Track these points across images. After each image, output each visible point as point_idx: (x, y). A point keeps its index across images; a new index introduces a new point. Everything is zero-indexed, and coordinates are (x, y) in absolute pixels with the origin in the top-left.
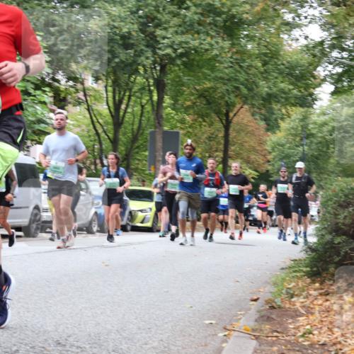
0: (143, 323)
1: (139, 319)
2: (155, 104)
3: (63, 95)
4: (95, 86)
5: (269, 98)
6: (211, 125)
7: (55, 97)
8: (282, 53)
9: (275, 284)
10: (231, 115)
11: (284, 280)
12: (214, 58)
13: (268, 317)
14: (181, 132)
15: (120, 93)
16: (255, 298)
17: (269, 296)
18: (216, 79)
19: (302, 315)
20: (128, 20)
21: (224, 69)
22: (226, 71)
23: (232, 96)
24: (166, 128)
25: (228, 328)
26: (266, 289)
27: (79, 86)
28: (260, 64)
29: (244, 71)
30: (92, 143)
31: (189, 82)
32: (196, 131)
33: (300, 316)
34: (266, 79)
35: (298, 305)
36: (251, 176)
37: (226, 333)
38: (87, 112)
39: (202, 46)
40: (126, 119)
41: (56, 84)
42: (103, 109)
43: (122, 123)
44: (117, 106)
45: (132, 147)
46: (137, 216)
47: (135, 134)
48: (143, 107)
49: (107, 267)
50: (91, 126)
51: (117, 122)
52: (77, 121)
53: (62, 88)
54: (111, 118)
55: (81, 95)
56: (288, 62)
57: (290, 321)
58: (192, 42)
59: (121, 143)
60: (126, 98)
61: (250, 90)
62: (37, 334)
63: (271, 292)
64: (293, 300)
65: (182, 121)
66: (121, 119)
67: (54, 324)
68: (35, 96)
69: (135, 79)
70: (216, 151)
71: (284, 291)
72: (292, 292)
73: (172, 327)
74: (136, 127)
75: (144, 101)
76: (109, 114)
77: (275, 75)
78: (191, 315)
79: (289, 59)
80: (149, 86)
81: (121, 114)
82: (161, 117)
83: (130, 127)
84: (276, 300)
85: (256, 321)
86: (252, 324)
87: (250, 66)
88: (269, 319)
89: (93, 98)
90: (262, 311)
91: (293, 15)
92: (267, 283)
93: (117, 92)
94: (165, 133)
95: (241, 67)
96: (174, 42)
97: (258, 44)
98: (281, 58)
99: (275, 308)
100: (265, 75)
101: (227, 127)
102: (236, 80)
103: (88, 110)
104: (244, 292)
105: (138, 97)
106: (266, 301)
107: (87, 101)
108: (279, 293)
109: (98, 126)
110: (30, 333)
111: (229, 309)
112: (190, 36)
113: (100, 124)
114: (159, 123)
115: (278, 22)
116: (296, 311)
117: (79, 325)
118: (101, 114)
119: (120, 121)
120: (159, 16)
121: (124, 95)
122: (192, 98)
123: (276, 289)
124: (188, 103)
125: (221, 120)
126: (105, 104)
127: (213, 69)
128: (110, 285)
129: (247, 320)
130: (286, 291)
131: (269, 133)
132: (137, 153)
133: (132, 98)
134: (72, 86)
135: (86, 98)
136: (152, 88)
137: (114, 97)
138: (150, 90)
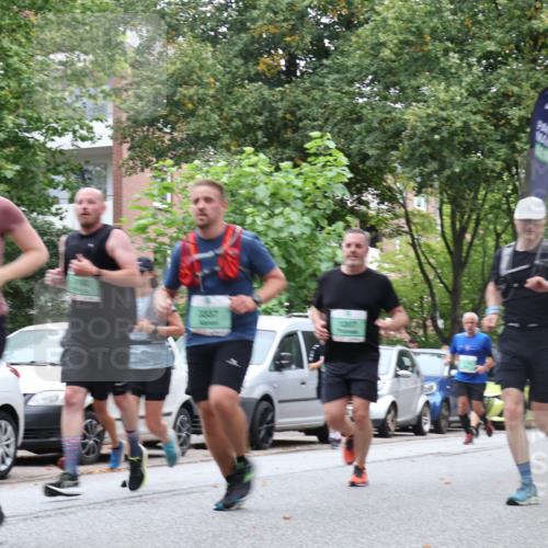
4: (423, 207)
15: (462, 217)
27: (400, 211)
30: (419, 295)
38: (411, 249)
41: (363, 208)
42: (435, 242)
43: (466, 262)
44: (458, 236)
45: (482, 298)
46: (492, 405)
48: (498, 236)
49: (448, 486)
50: (418, 270)
51: (459, 261)
52: (395, 263)
53: (372, 213)
54: (448, 256)
59: (464, 292)
60: (472, 225)
66: (464, 255)
75: (501, 227)
76: (446, 250)
80: (508, 202)
81: (465, 248)
83: (478, 269)
89: (420, 228)
93: (458, 215)
103: (413, 245)
107: (411, 232)
109: (427, 268)
113: (432, 267)
118: (432, 251)
119: (463, 260)
121: (469, 219)
126: (439, 235)
128: (453, 513)
133: (482, 223)
134: (388, 211)
135: (409, 227)
136: (512, 206)
137: (453, 223)
138: (509, 209)
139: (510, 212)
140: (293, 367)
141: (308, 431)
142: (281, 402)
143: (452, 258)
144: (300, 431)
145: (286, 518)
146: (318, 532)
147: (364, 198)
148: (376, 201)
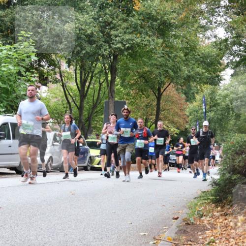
0: (97, 234)
1: (94, 231)
2: (109, 82)
3: (45, 76)
4: (68, 69)
5: (189, 79)
6: (148, 97)
7: (40, 78)
8: (198, 47)
9: (190, 208)
10: (162, 90)
11: (196, 205)
12: (151, 51)
13: (185, 231)
14: (127, 102)
15: (85, 75)
16: (176, 217)
17: (186, 216)
18: (152, 65)
19: (208, 229)
20: (91, 25)
21: (158, 58)
22: (160, 59)
23: (162, 77)
24: (116, 99)
25: (157, 238)
26: (184, 211)
27: (57, 70)
28: (183, 55)
29: (172, 60)
30: (65, 109)
31: (133, 67)
32: (137, 101)
34: (187, 65)
35: (206, 222)
36: (174, 133)
37: (155, 242)
38: (62, 88)
40: (89, 93)
41: (42, 68)
42: (73, 85)
43: (86, 95)
44: (83, 83)
45: (92, 112)
46: (95, 160)
47: (95, 103)
48: (101, 84)
49: (72, 196)
50: (65, 97)
51: (83, 95)
52: (55, 94)
53: (45, 71)
54: (78, 92)
55: (58, 76)
56: (202, 54)
57: (200, 233)
58: (135, 39)
59: (85, 109)
60: (89, 78)
61: (175, 72)
62: (23, 241)
63: (187, 213)
64: (202, 219)
65: (128, 94)
66: (85, 93)
67: (35, 235)
68: (26, 76)
69: (96, 65)
70: (151, 115)
71: (196, 213)
72: (201, 213)
73: (117, 237)
74: (95, 98)
75: (102, 80)
76: (77, 89)
77: (193, 62)
78: (131, 229)
79: (203, 51)
80: (105, 69)
81: (86, 89)
82: (114, 91)
83: (92, 98)
84: (190, 219)
85: (176, 233)
86: (173, 235)
87: (176, 56)
88: (185, 232)
89: (66, 78)
90: (180, 226)
91: (206, 21)
92: (184, 207)
93: (83, 74)
94: (116, 102)
95: (169, 56)
96: (123, 39)
97: (182, 41)
98: (197, 51)
99: (189, 224)
100: (186, 62)
101: (159, 99)
102: (166, 66)
103: (63, 86)
104: (168, 213)
105: (97, 78)
106: (183, 220)
107: (62, 80)
108: (193, 214)
109: (69, 96)
110: (19, 241)
111: (157, 225)
112: (135, 36)
113: (71, 96)
114: (111, 95)
115: (196, 26)
116: (204, 226)
117: (53, 235)
118: (71, 89)
120: (114, 22)
121: (88, 75)
122: (135, 78)
123: (190, 211)
124: (132, 82)
125: (155, 94)
126: (74, 82)
127: (150, 58)
128: (75, 208)
129: (170, 233)
130: (198, 212)
131: (188, 103)
132: (96, 116)
133: (94, 78)
134: (52, 70)
135: (61, 78)
136: (107, 71)
137: (81, 77)
138: (106, 72)
139: (106, 74)
140: (6, 139)
141: (11, 169)
143: (80, 93)
144: (8, 168)
146: (13, 215)
147: (41, 64)
148: (47, 65)
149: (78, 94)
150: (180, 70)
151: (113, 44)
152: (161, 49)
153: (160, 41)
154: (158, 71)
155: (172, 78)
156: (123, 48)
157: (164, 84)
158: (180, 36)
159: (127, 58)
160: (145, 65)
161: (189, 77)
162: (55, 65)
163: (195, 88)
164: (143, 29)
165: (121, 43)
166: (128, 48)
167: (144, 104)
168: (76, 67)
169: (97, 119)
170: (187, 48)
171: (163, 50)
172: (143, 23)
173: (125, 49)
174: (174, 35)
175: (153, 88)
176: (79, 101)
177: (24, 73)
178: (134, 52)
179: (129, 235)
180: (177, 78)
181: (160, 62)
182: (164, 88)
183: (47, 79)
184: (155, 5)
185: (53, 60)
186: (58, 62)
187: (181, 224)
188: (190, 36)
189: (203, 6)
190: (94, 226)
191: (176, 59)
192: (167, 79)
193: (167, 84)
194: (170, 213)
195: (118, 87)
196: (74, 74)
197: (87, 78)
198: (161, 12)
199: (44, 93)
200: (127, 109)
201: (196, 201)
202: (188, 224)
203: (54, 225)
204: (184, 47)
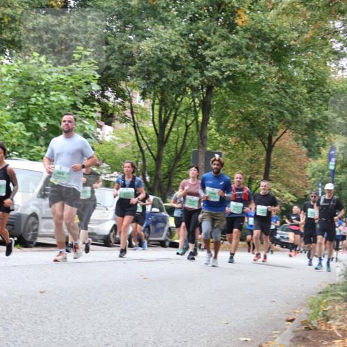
0: (179, 336)
1: (175, 332)
2: (200, 124)
3: (110, 111)
4: (142, 104)
5: (313, 125)
6: (253, 147)
7: (102, 113)
8: (328, 81)
9: (311, 306)
10: (274, 139)
11: (320, 302)
12: (261, 83)
13: (304, 338)
15: (166, 112)
16: (291, 318)
17: (305, 318)
18: (262, 103)
19: (338, 338)
20: (177, 44)
21: (270, 94)
22: (272, 96)
23: (275, 121)
24: (208, 149)
25: (263, 346)
26: (302, 310)
27: (127, 104)
28: (305, 91)
29: (290, 97)
30: (136, 159)
31: (234, 104)
32: (238, 153)
33: (336, 339)
34: (311, 105)
35: (334, 328)
36: (289, 200)
38: (132, 129)
39: (250, 70)
40: (172, 136)
41: (106, 101)
42: (148, 126)
43: (166, 142)
44: (163, 124)
45: (174, 165)
47: (178, 152)
48: (187, 126)
49: (145, 280)
50: (136, 143)
51: (162, 140)
52: (122, 137)
53: (111, 104)
54: (156, 136)
55: (128, 112)
56: (334, 91)
57: (326, 343)
58: (239, 66)
59: (164, 160)
60: (172, 117)
61: (294, 115)
62: (76, 341)
63: (307, 314)
64: (329, 322)
65: (225, 143)
66: (165, 137)
67: (93, 332)
68: (83, 110)
69: (182, 99)
70: (257, 173)
71: (320, 313)
72: (328, 315)
73: (208, 342)
74: (179, 145)
75: (189, 122)
76: (154, 132)
77: (320, 102)
78: (226, 331)
79: (335, 88)
80: (195, 106)
81: (166, 132)
82: (205, 137)
83: (174, 146)
84: (312, 322)
85: (291, 341)
86: (287, 344)
87: (295, 93)
88: (304, 340)
89: (139, 116)
90: (297, 331)
91: (341, 44)
92: (303, 305)
93: (163, 111)
94: (208, 153)
95: (286, 92)
96: (221, 65)
97: (305, 71)
98: (327, 86)
99: (310, 329)
100: (310, 102)
101: (269, 151)
102: (281, 105)
103: (134, 127)
104: (280, 312)
105: (183, 117)
106: (302, 322)
107: (133, 118)
108: (315, 315)
109: (142, 142)
110: (69, 340)
111: (264, 328)
112: (238, 60)
113: (145, 142)
114: (202, 143)
115: (326, 51)
116: (332, 333)
117: (117, 334)
118: (146, 132)
119: (165, 139)
120: (209, 38)
121: (170, 114)
122: (236, 120)
123: (311, 311)
124: (232, 125)
125: (263, 143)
126: (150, 122)
127: (259, 93)
128: (147, 298)
129: (283, 340)
130: (323, 314)
131: (310, 159)
132: (179, 171)
133: (178, 117)
134: (120, 104)
135: (133, 115)
136: (198, 109)
137: (160, 116)
138: (195, 110)
139: (196, 113)
142: (43, 218)
143: (158, 137)
145: (41, 292)
146: (61, 303)
147: (106, 94)
148: (113, 97)
149: (155, 138)
150: (301, 113)
151: (207, 70)
152: (275, 80)
153: (275, 69)
154: (269, 112)
155: (289, 123)
156: (221, 77)
157: (278, 131)
158: (303, 64)
159: (226, 92)
160: (250, 102)
161: (313, 122)
162: (124, 97)
163: (321, 139)
164: (249, 52)
165: (219, 69)
166: (228, 78)
167: (247, 158)
168: (154, 101)
169: (181, 176)
170: (311, 82)
171: (278, 83)
172: (251, 43)
173: (223, 78)
174: (294, 62)
175: (260, 136)
176: (156, 149)
177: (80, 106)
178: (237, 83)
179: (224, 340)
180: (297, 122)
181: (273, 100)
182: (277, 137)
183: (112, 115)
184: (268, 18)
185: (122, 90)
186: (129, 93)
187: (298, 329)
188: (317, 65)
189: (338, 24)
190: (174, 325)
191: (295, 96)
192: (281, 124)
193: (281, 131)
194: (283, 313)
195: (212, 131)
196: (151, 111)
197: (169, 117)
198: (277, 29)
199: (107, 135)
200: (219, 160)
201: (320, 297)
202: (308, 329)
203: (119, 320)
204: (308, 81)
